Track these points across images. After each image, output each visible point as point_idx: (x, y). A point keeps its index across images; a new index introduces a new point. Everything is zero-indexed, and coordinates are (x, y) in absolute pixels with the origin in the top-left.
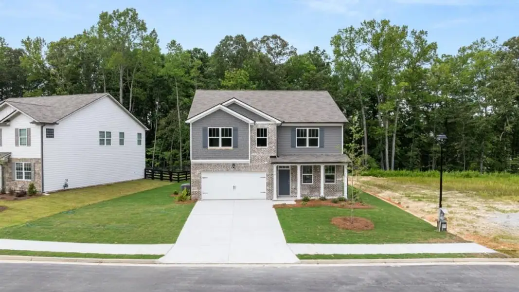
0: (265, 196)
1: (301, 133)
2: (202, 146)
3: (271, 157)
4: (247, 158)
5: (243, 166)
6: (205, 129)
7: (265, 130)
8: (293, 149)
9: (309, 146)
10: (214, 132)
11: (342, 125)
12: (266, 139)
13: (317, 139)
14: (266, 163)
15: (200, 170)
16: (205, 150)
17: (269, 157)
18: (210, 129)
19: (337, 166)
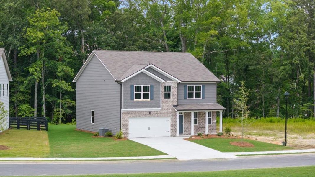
0: (169, 134)
1: (191, 88)
2: (130, 99)
3: (174, 106)
4: (159, 107)
5: (155, 113)
6: (132, 86)
7: (170, 86)
8: (185, 100)
9: (196, 97)
10: (138, 88)
11: (216, 83)
12: (170, 93)
13: (200, 93)
14: (170, 110)
15: (128, 116)
16: (132, 101)
17: (172, 106)
18: (136, 86)
19: (212, 111)
